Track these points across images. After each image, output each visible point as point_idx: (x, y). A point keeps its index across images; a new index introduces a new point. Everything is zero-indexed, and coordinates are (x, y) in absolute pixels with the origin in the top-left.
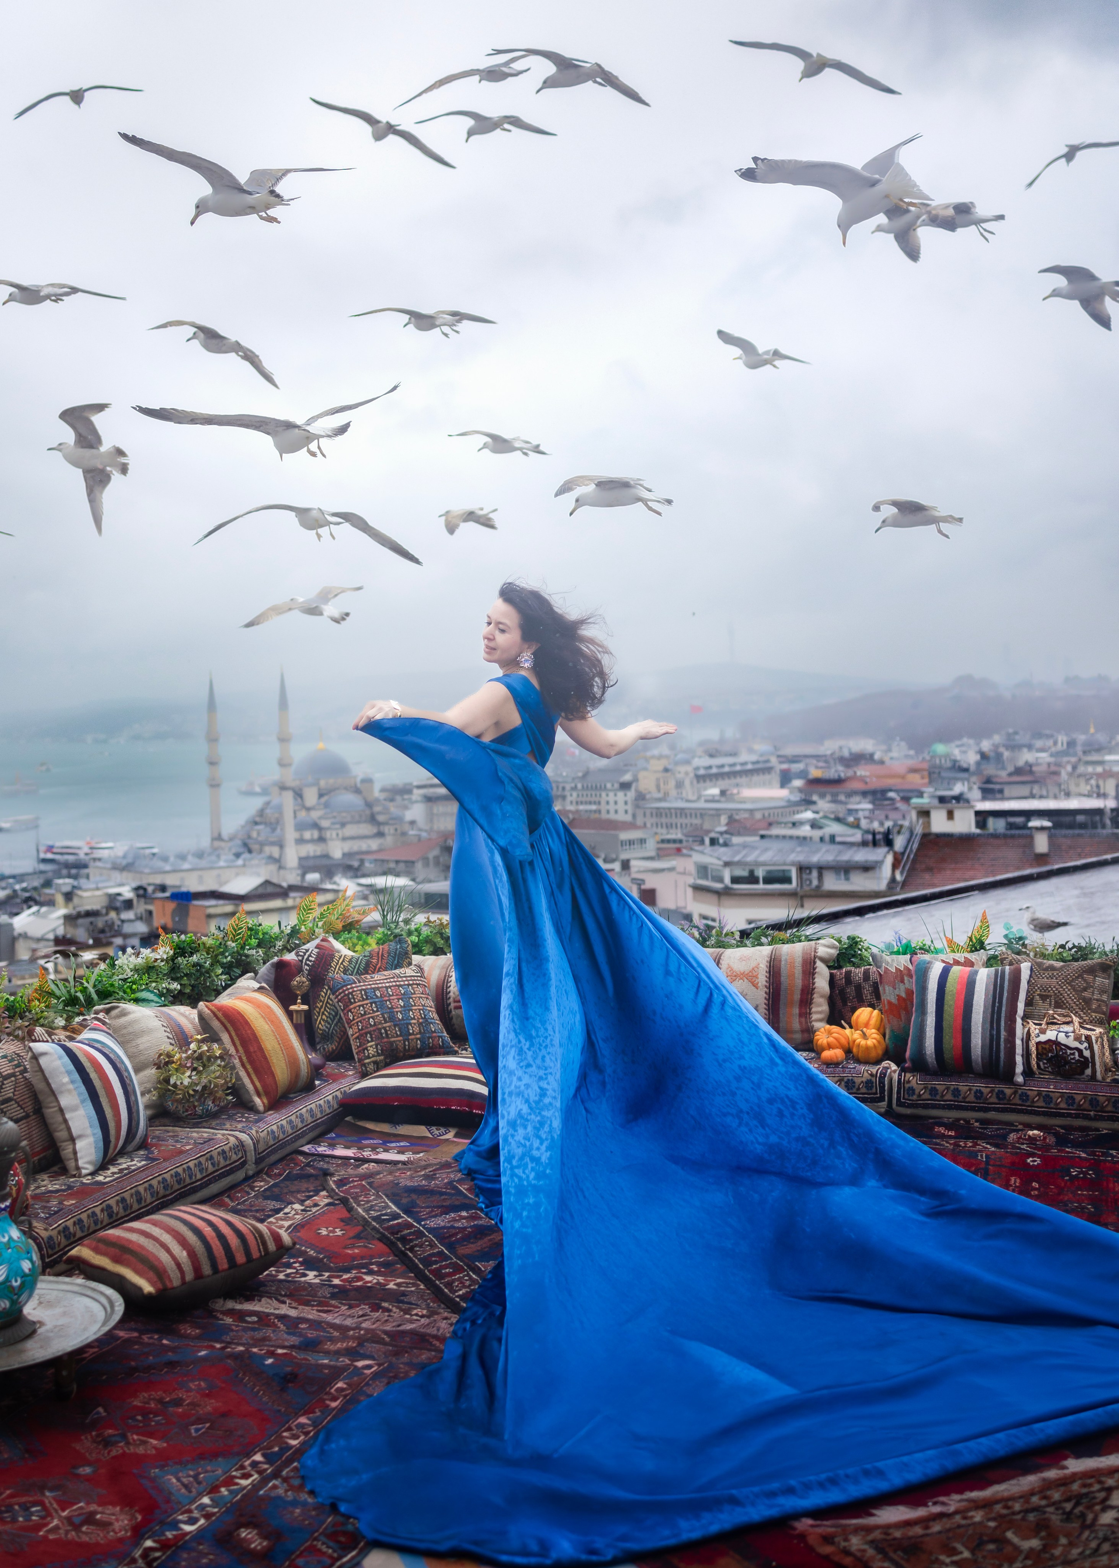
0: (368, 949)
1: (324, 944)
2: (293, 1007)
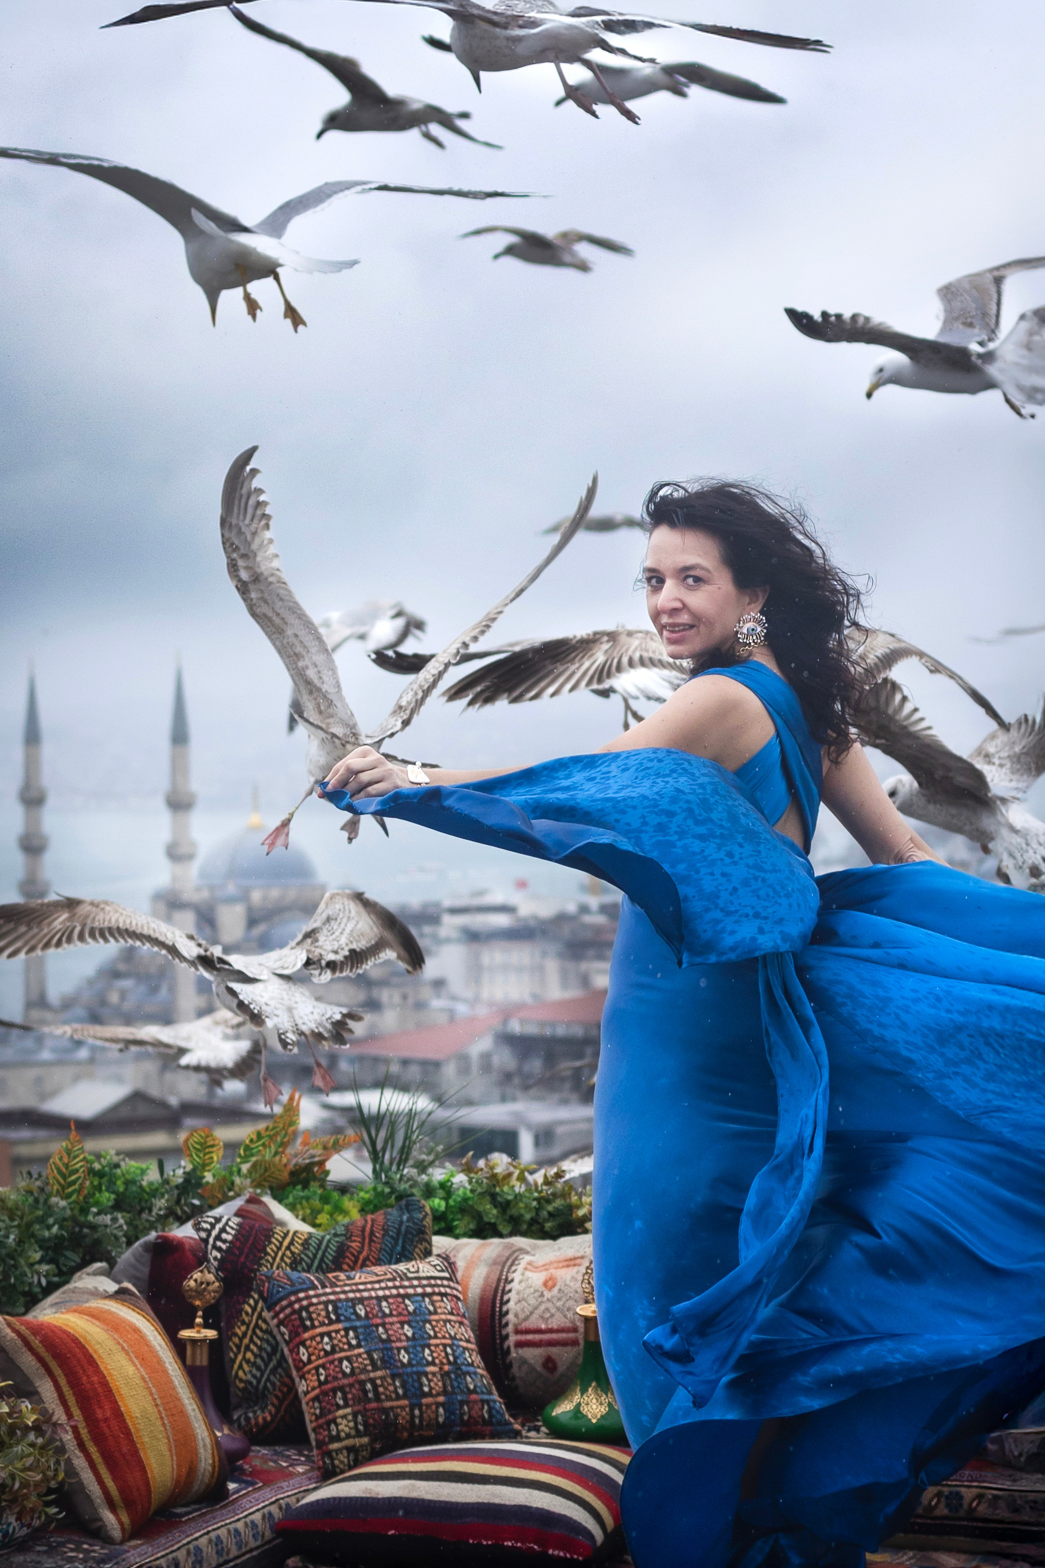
0: (343, 1220)
1: (252, 1207)
2: (186, 1333)
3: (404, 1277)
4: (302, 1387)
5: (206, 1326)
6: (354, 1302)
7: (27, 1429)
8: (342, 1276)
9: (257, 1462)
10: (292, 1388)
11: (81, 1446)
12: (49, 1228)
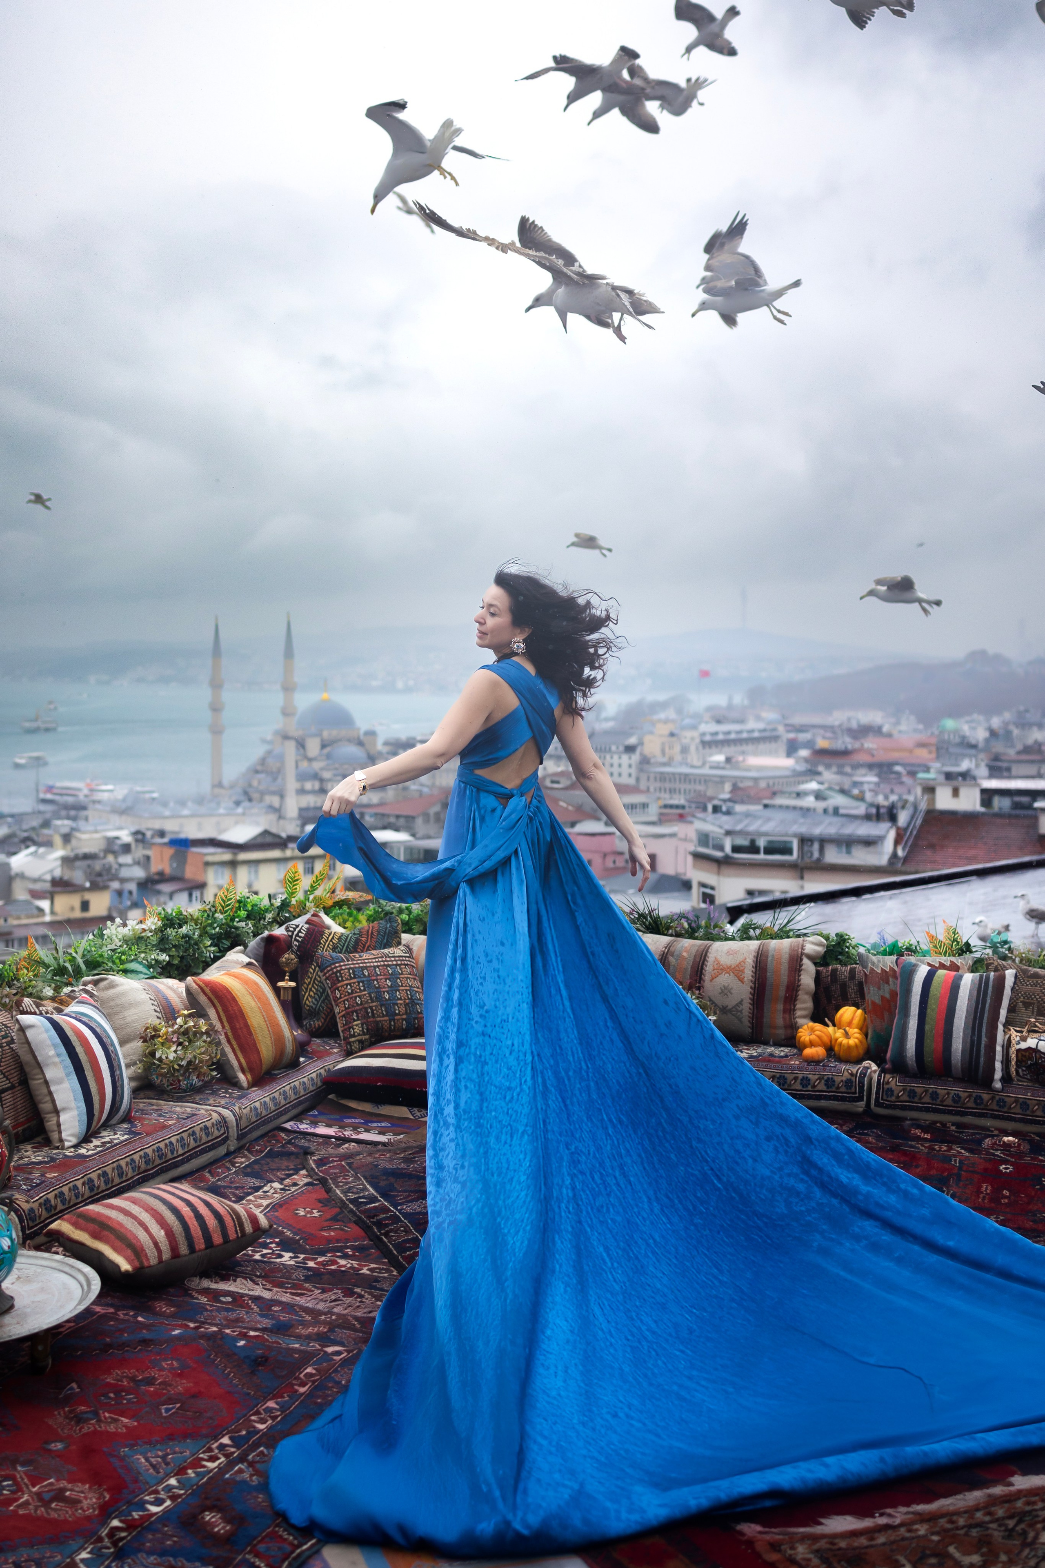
0: (359, 926)
1: (315, 919)
2: (281, 984)
3: (387, 956)
4: (337, 1010)
5: (291, 980)
6: (363, 968)
7: (202, 1034)
8: (357, 955)
9: (314, 1047)
10: (332, 1010)
11: (229, 1041)
12: (215, 928)
